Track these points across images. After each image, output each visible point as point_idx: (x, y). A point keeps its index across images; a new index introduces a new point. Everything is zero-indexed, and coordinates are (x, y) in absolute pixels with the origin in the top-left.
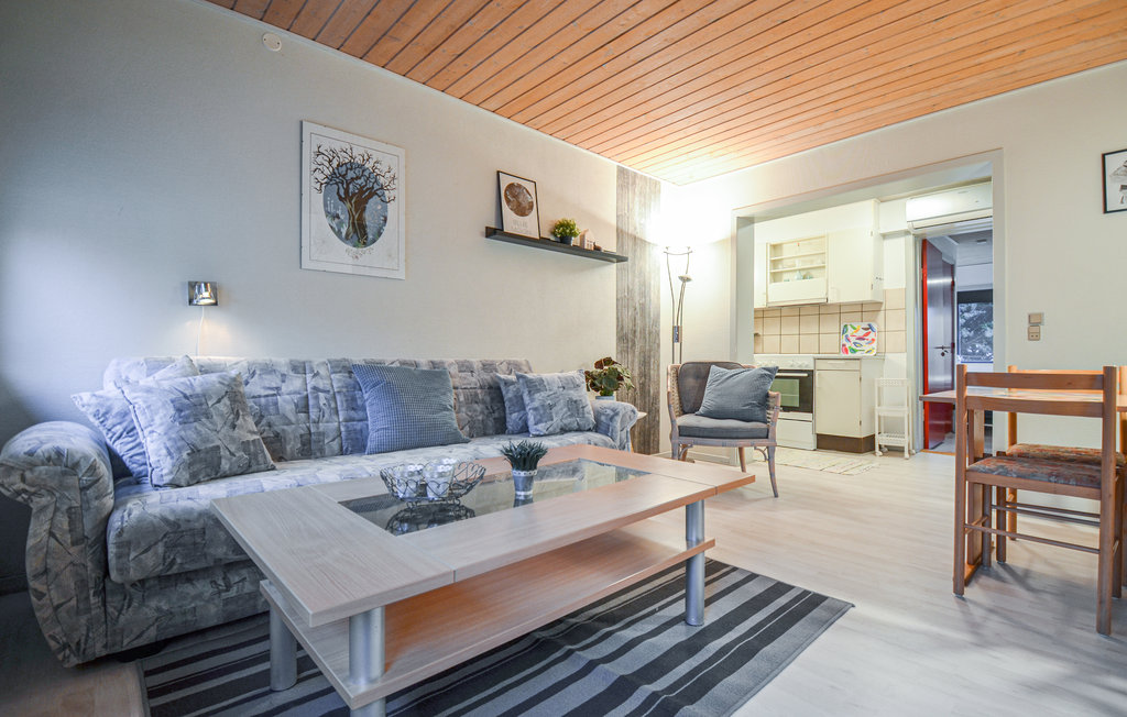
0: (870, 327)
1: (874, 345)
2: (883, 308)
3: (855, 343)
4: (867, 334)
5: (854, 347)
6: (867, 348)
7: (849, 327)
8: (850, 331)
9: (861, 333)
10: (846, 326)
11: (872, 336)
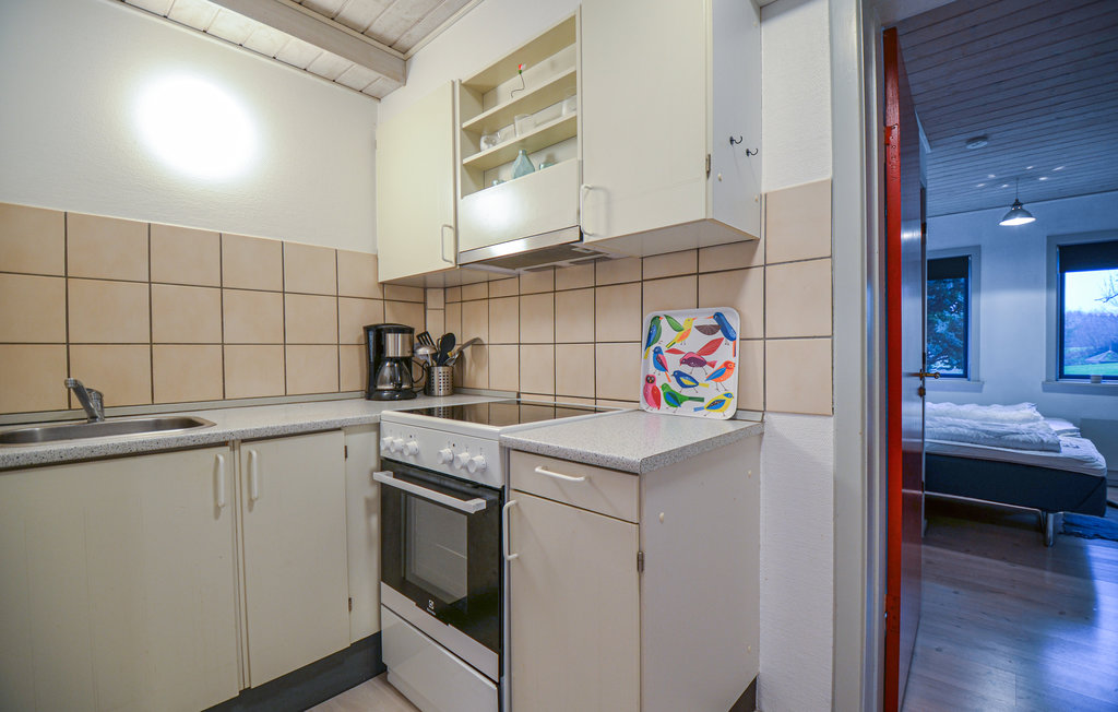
0: (722, 325)
1: (731, 383)
2: (758, 259)
3: (678, 375)
4: (712, 347)
5: (675, 387)
6: (710, 391)
7: (664, 323)
8: (667, 336)
9: (695, 343)
10: (656, 319)
11: (725, 353)
